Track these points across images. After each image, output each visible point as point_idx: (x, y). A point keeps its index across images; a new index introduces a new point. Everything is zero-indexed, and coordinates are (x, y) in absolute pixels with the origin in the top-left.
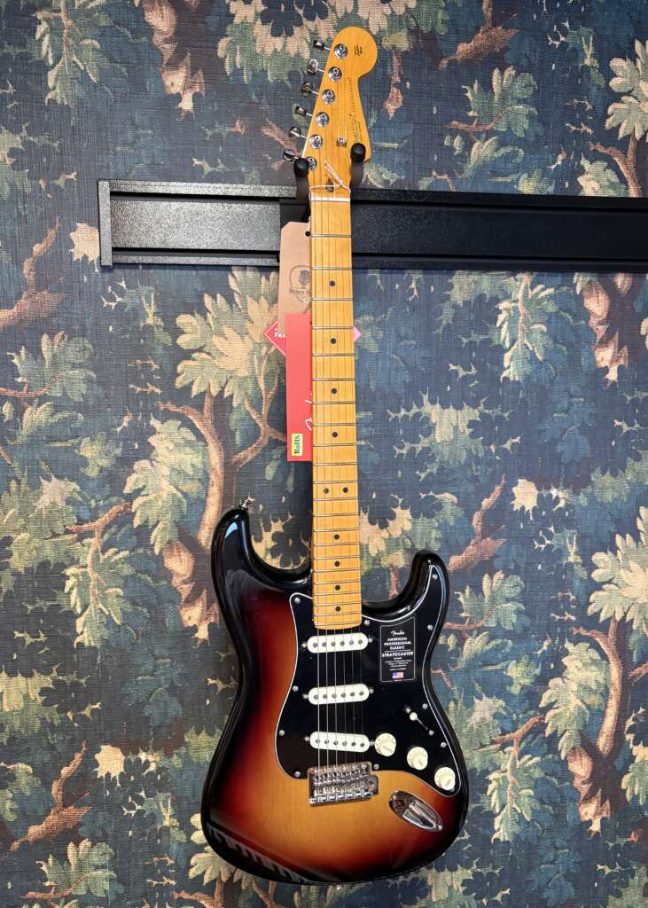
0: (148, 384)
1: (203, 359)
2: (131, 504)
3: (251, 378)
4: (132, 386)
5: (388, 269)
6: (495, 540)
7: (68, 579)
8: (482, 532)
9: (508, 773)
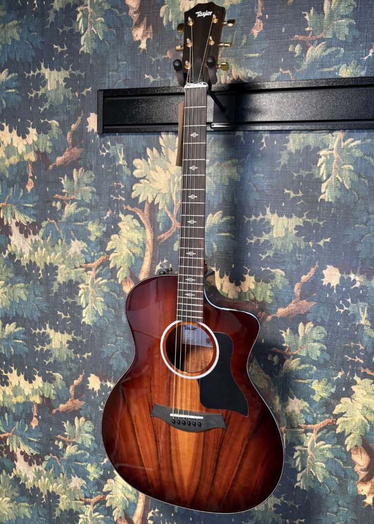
0: (119, 196)
1: (145, 183)
2: (109, 256)
3: (169, 194)
4: (111, 196)
5: (248, 131)
6: (309, 302)
7: (80, 289)
8: (301, 296)
9: (308, 449)
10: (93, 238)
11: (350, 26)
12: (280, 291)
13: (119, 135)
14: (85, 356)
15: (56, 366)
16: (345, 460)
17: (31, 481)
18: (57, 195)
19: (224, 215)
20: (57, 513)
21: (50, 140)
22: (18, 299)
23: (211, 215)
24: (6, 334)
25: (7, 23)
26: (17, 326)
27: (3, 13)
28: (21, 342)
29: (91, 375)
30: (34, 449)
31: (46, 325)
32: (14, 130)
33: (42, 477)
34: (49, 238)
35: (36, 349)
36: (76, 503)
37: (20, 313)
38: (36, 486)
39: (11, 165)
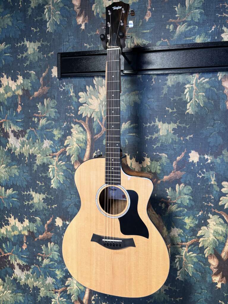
0: (71, 114)
1: (86, 106)
2: (66, 149)
3: (99, 112)
4: (67, 114)
5: (144, 75)
6: (182, 171)
7: (50, 168)
8: (176, 169)
9: (183, 257)
10: (56, 138)
11: (201, 13)
12: (165, 166)
13: (70, 79)
14: (53, 207)
15: (36, 213)
16: (205, 262)
17: (23, 280)
18: (35, 114)
19: (131, 123)
20: (39, 299)
21: (30, 83)
22: (14, 175)
23: (124, 123)
24: (7, 195)
25: (4, 16)
26: (13, 191)
27: (2, 10)
28: (16, 199)
29: (57, 218)
30: (25, 262)
31: (30, 190)
32: (9, 77)
33: (30, 278)
34: (31, 139)
35: (25, 203)
36: (50, 293)
37: (15, 183)
38: (27, 284)
39: (8, 97)
